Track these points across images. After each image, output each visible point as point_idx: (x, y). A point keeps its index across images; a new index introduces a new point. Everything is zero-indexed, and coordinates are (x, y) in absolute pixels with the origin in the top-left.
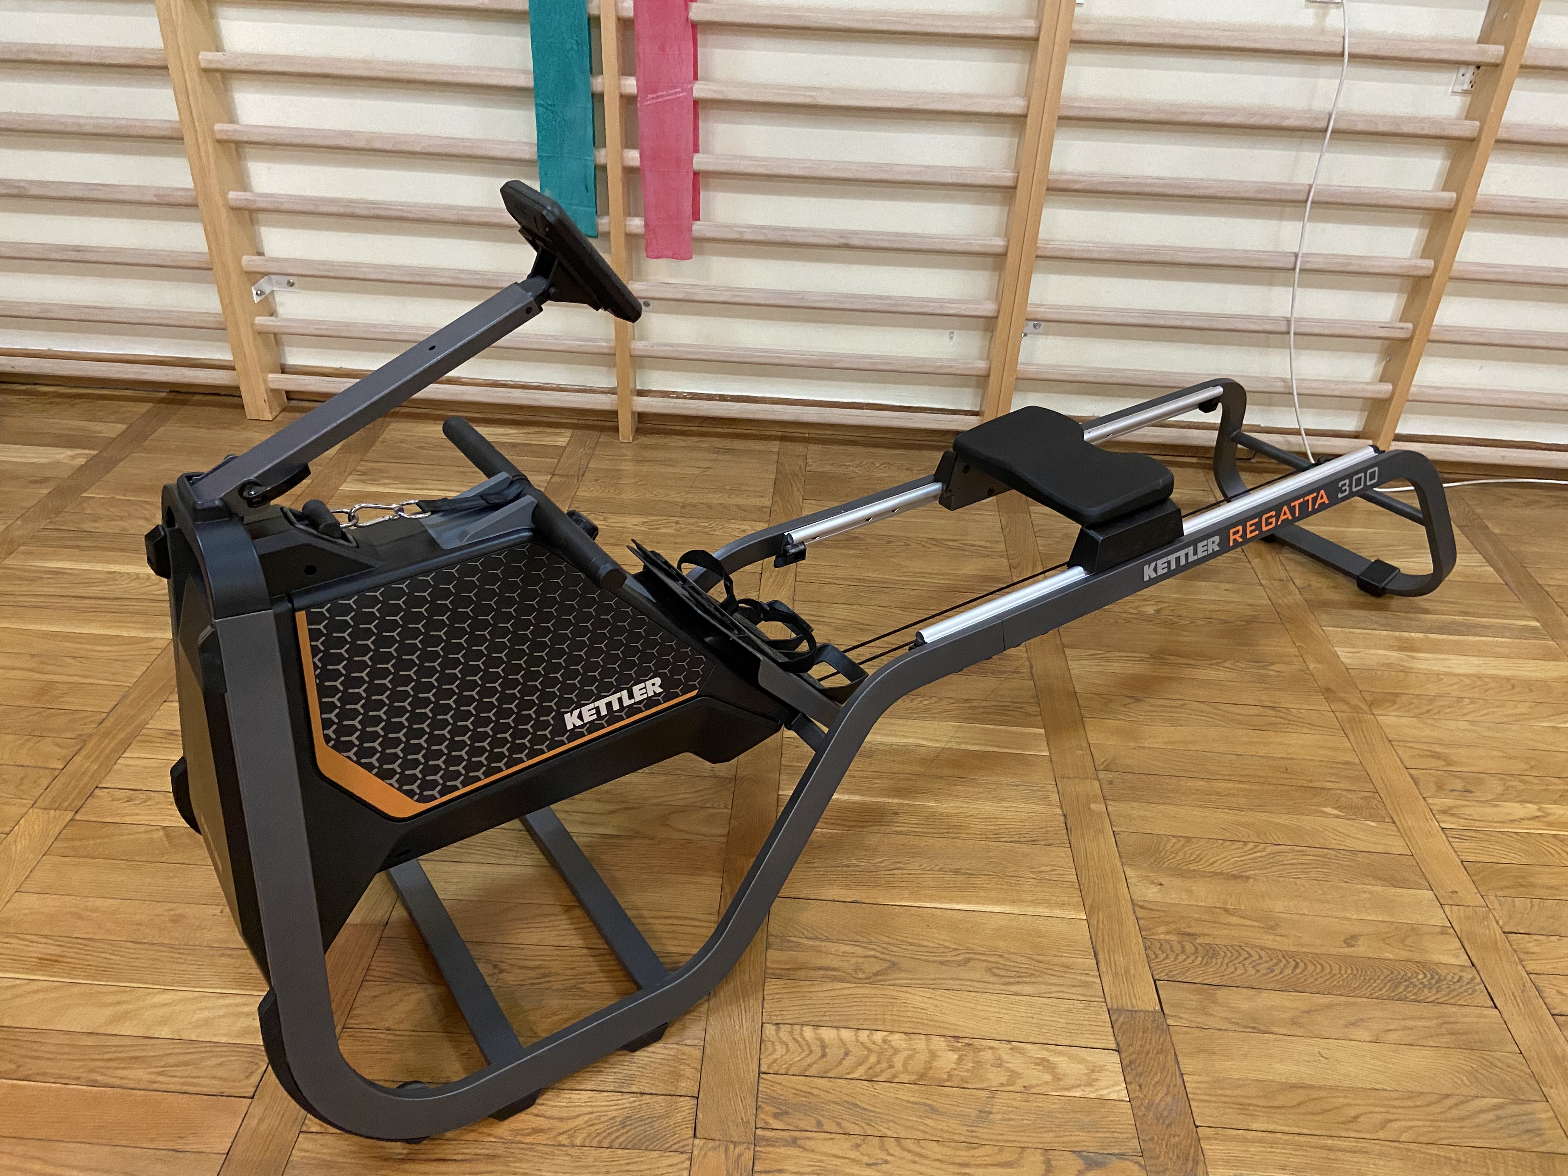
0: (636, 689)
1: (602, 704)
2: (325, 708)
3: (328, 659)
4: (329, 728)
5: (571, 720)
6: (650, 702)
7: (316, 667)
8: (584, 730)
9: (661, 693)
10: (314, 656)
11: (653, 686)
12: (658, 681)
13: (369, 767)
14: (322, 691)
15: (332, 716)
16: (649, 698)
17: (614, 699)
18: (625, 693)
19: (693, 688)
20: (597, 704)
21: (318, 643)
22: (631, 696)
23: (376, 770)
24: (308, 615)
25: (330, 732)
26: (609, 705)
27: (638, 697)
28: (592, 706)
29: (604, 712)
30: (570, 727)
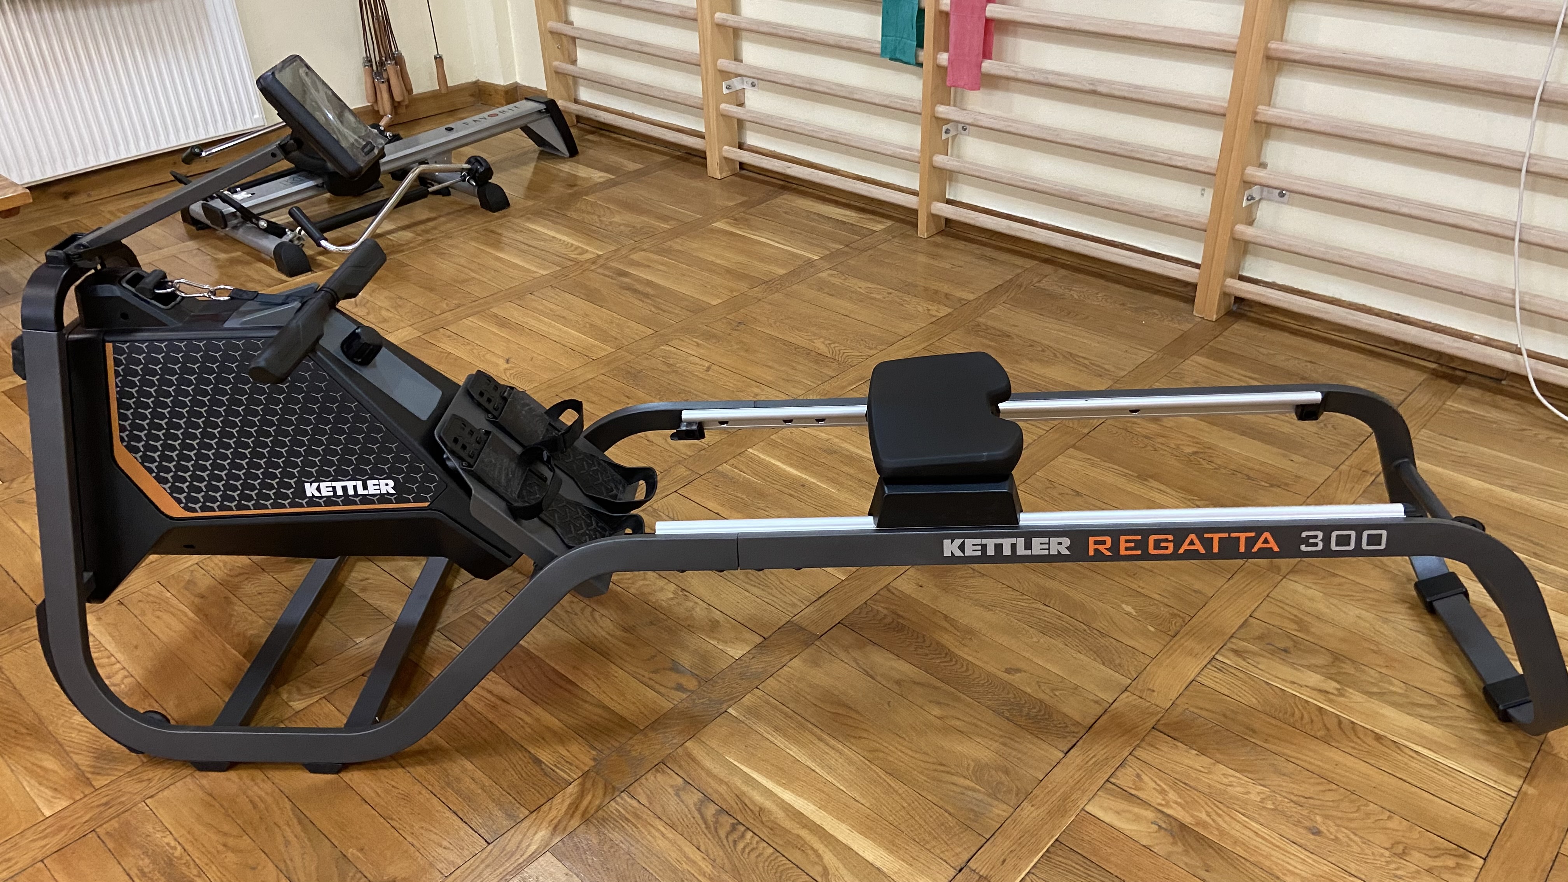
0: (370, 483)
1: (338, 485)
2: (122, 417)
3: (126, 383)
4: (123, 432)
5: (310, 489)
6: (383, 498)
7: (117, 386)
8: (321, 501)
9: (392, 495)
10: (116, 377)
11: (387, 486)
12: (391, 483)
13: (150, 470)
14: (120, 405)
15: (126, 424)
16: (381, 494)
17: (350, 485)
18: (359, 484)
19: (425, 500)
20: (334, 484)
21: (120, 369)
22: (365, 487)
23: (154, 474)
24: (114, 347)
25: (124, 435)
26: (345, 488)
27: (372, 490)
28: (329, 484)
29: (340, 492)
30: (309, 494)
